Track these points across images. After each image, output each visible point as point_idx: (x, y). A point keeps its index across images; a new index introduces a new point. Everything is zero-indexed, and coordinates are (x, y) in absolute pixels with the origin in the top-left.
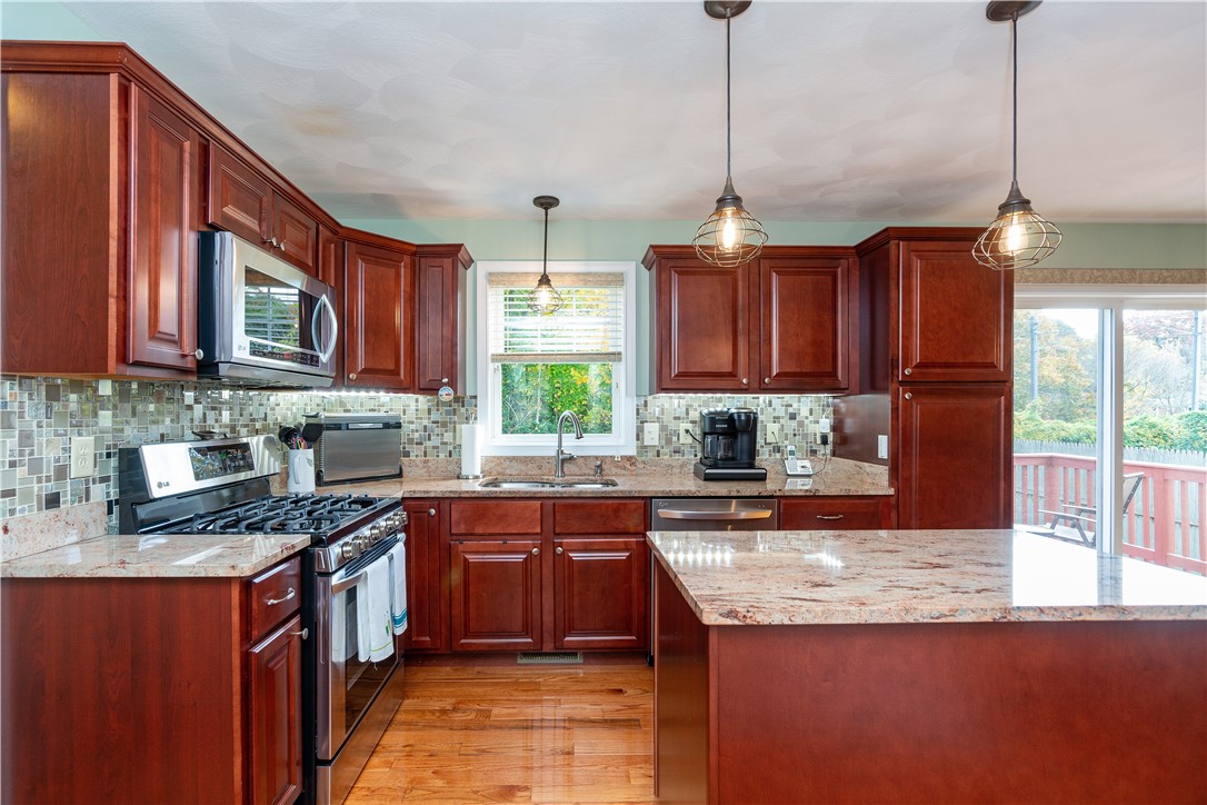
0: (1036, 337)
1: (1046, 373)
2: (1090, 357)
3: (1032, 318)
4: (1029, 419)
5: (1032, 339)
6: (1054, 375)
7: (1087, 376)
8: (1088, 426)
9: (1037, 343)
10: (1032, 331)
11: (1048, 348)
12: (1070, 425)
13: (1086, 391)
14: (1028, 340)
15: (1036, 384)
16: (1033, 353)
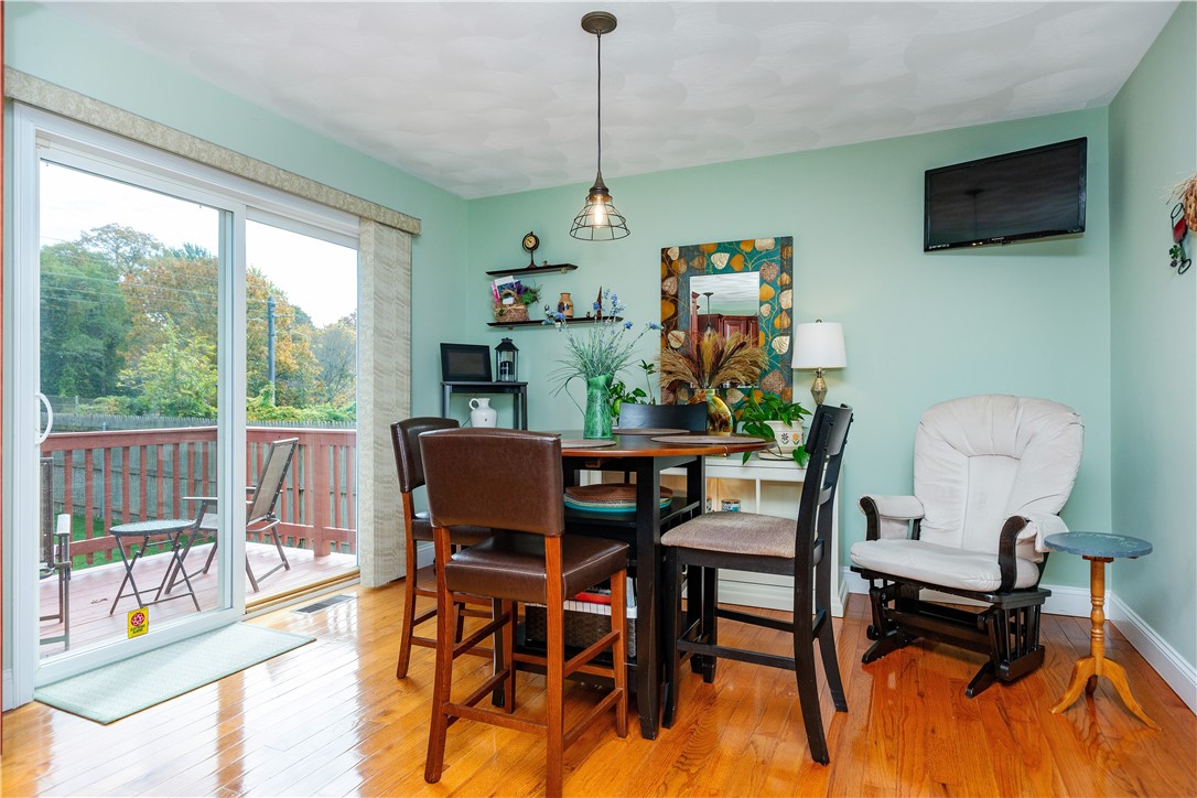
0: (273, 320)
1: (282, 358)
2: (321, 346)
3: (270, 299)
4: (262, 405)
5: (270, 322)
6: (290, 361)
7: (317, 365)
8: (315, 412)
9: (274, 326)
10: (270, 312)
11: (284, 333)
12: (299, 411)
13: (316, 379)
14: (267, 322)
15: (274, 370)
16: (270, 335)
